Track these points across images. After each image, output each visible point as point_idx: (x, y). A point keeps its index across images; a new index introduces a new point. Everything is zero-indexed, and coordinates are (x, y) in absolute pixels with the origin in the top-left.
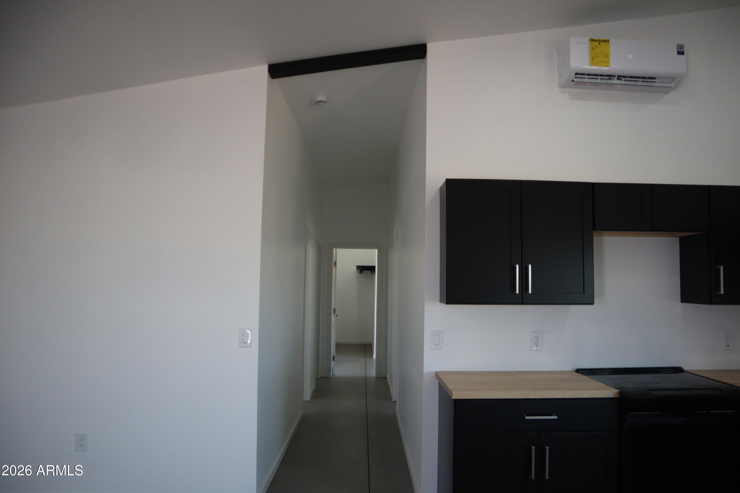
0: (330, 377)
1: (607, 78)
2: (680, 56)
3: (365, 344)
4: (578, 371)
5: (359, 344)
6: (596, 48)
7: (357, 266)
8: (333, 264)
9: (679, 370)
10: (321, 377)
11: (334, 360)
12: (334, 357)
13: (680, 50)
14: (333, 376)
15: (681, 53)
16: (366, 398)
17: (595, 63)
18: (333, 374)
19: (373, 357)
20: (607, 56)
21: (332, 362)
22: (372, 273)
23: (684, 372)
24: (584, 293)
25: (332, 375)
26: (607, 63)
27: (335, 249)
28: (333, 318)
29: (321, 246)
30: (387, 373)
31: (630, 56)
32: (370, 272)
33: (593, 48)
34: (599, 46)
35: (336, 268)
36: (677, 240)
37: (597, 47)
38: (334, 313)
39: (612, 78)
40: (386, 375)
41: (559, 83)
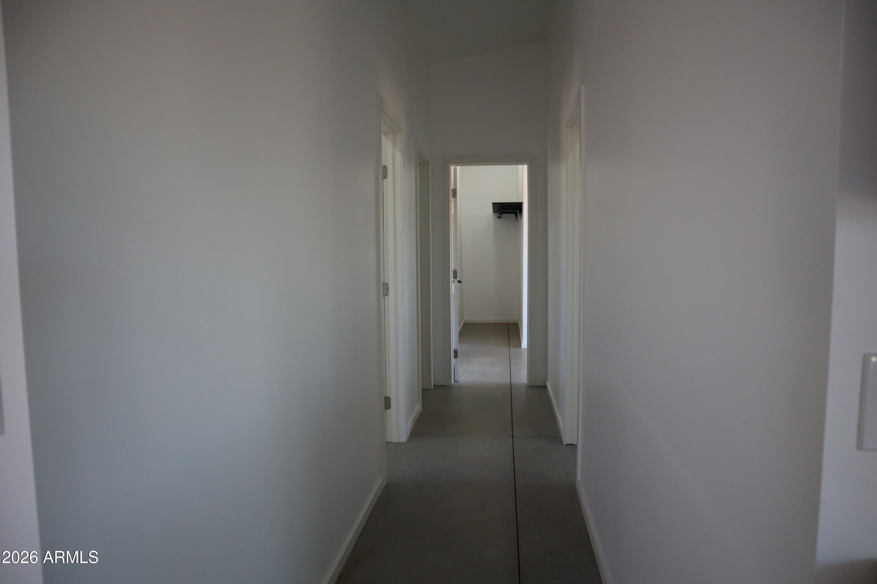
0: (451, 386)
3: (509, 323)
5: (499, 323)
7: (493, 203)
8: (451, 193)
10: (434, 386)
11: (456, 356)
12: (456, 352)
14: (455, 383)
16: (512, 436)
18: (455, 380)
19: (520, 346)
21: (453, 360)
22: (516, 217)
25: (453, 382)
27: (452, 167)
28: (453, 287)
29: (429, 162)
30: (546, 379)
32: (514, 215)
35: (456, 200)
38: (455, 277)
40: (546, 383)
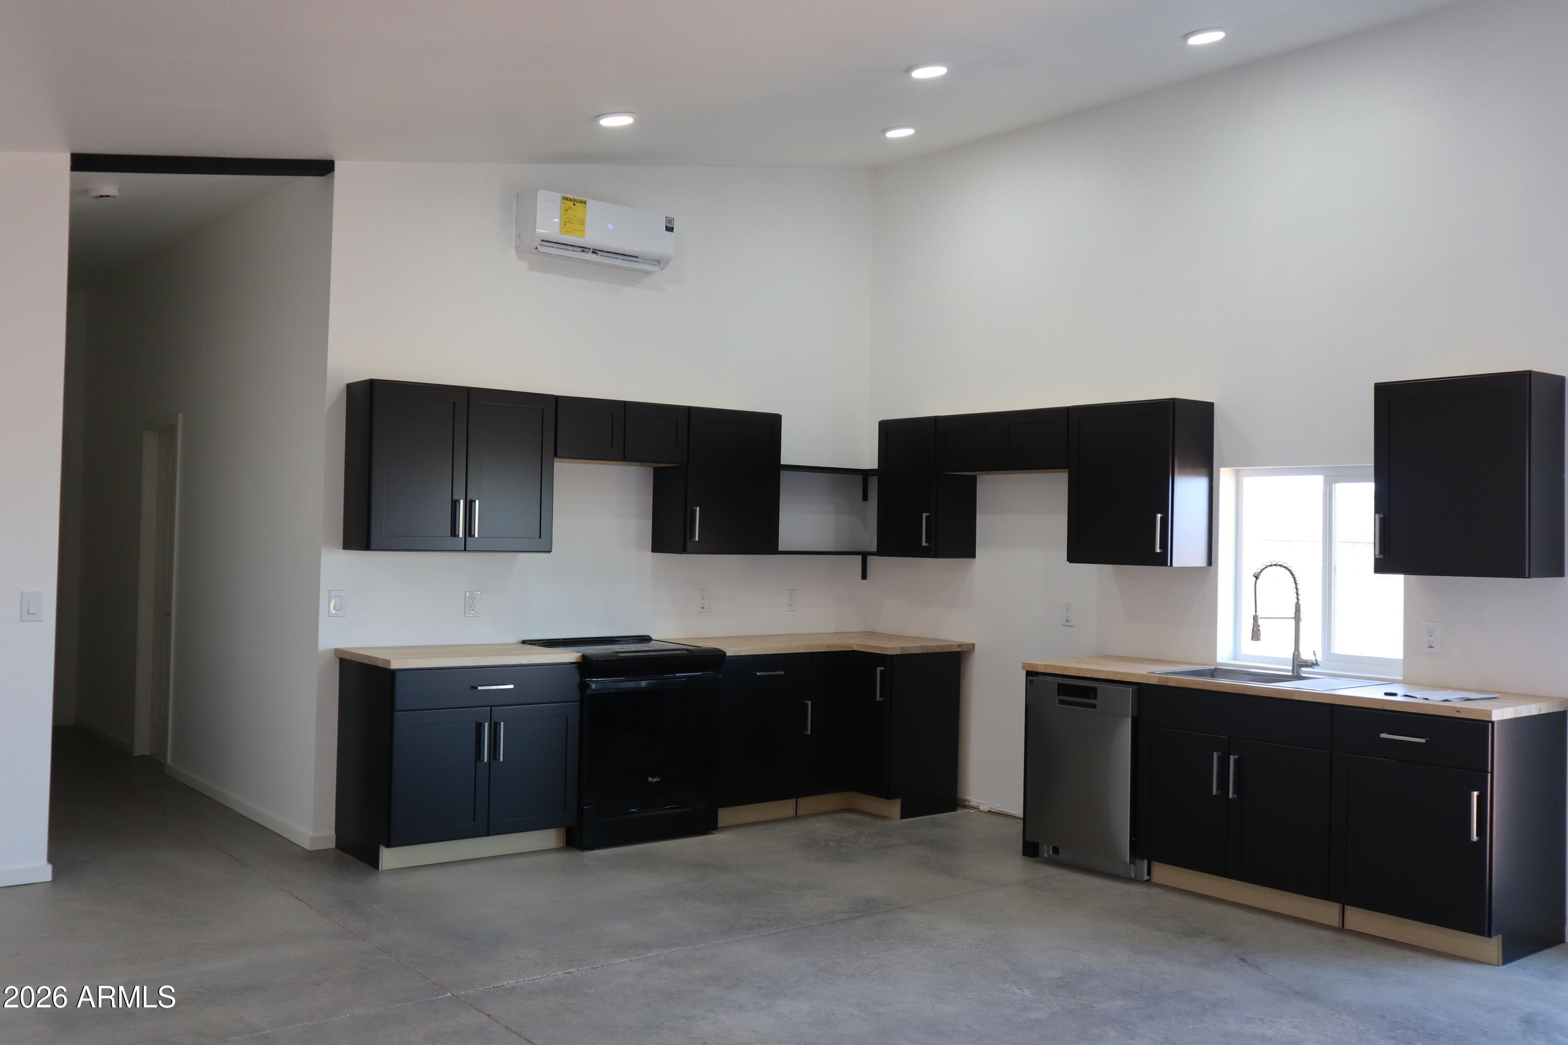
1: (580, 249)
2: (669, 233)
4: (524, 642)
6: (569, 210)
9: (646, 639)
13: (668, 225)
15: (670, 229)
17: (566, 231)
20: (582, 222)
23: (653, 642)
24: (540, 538)
26: (581, 232)
33: (566, 210)
34: (573, 207)
37: (570, 208)
39: (586, 250)
41: (516, 246)
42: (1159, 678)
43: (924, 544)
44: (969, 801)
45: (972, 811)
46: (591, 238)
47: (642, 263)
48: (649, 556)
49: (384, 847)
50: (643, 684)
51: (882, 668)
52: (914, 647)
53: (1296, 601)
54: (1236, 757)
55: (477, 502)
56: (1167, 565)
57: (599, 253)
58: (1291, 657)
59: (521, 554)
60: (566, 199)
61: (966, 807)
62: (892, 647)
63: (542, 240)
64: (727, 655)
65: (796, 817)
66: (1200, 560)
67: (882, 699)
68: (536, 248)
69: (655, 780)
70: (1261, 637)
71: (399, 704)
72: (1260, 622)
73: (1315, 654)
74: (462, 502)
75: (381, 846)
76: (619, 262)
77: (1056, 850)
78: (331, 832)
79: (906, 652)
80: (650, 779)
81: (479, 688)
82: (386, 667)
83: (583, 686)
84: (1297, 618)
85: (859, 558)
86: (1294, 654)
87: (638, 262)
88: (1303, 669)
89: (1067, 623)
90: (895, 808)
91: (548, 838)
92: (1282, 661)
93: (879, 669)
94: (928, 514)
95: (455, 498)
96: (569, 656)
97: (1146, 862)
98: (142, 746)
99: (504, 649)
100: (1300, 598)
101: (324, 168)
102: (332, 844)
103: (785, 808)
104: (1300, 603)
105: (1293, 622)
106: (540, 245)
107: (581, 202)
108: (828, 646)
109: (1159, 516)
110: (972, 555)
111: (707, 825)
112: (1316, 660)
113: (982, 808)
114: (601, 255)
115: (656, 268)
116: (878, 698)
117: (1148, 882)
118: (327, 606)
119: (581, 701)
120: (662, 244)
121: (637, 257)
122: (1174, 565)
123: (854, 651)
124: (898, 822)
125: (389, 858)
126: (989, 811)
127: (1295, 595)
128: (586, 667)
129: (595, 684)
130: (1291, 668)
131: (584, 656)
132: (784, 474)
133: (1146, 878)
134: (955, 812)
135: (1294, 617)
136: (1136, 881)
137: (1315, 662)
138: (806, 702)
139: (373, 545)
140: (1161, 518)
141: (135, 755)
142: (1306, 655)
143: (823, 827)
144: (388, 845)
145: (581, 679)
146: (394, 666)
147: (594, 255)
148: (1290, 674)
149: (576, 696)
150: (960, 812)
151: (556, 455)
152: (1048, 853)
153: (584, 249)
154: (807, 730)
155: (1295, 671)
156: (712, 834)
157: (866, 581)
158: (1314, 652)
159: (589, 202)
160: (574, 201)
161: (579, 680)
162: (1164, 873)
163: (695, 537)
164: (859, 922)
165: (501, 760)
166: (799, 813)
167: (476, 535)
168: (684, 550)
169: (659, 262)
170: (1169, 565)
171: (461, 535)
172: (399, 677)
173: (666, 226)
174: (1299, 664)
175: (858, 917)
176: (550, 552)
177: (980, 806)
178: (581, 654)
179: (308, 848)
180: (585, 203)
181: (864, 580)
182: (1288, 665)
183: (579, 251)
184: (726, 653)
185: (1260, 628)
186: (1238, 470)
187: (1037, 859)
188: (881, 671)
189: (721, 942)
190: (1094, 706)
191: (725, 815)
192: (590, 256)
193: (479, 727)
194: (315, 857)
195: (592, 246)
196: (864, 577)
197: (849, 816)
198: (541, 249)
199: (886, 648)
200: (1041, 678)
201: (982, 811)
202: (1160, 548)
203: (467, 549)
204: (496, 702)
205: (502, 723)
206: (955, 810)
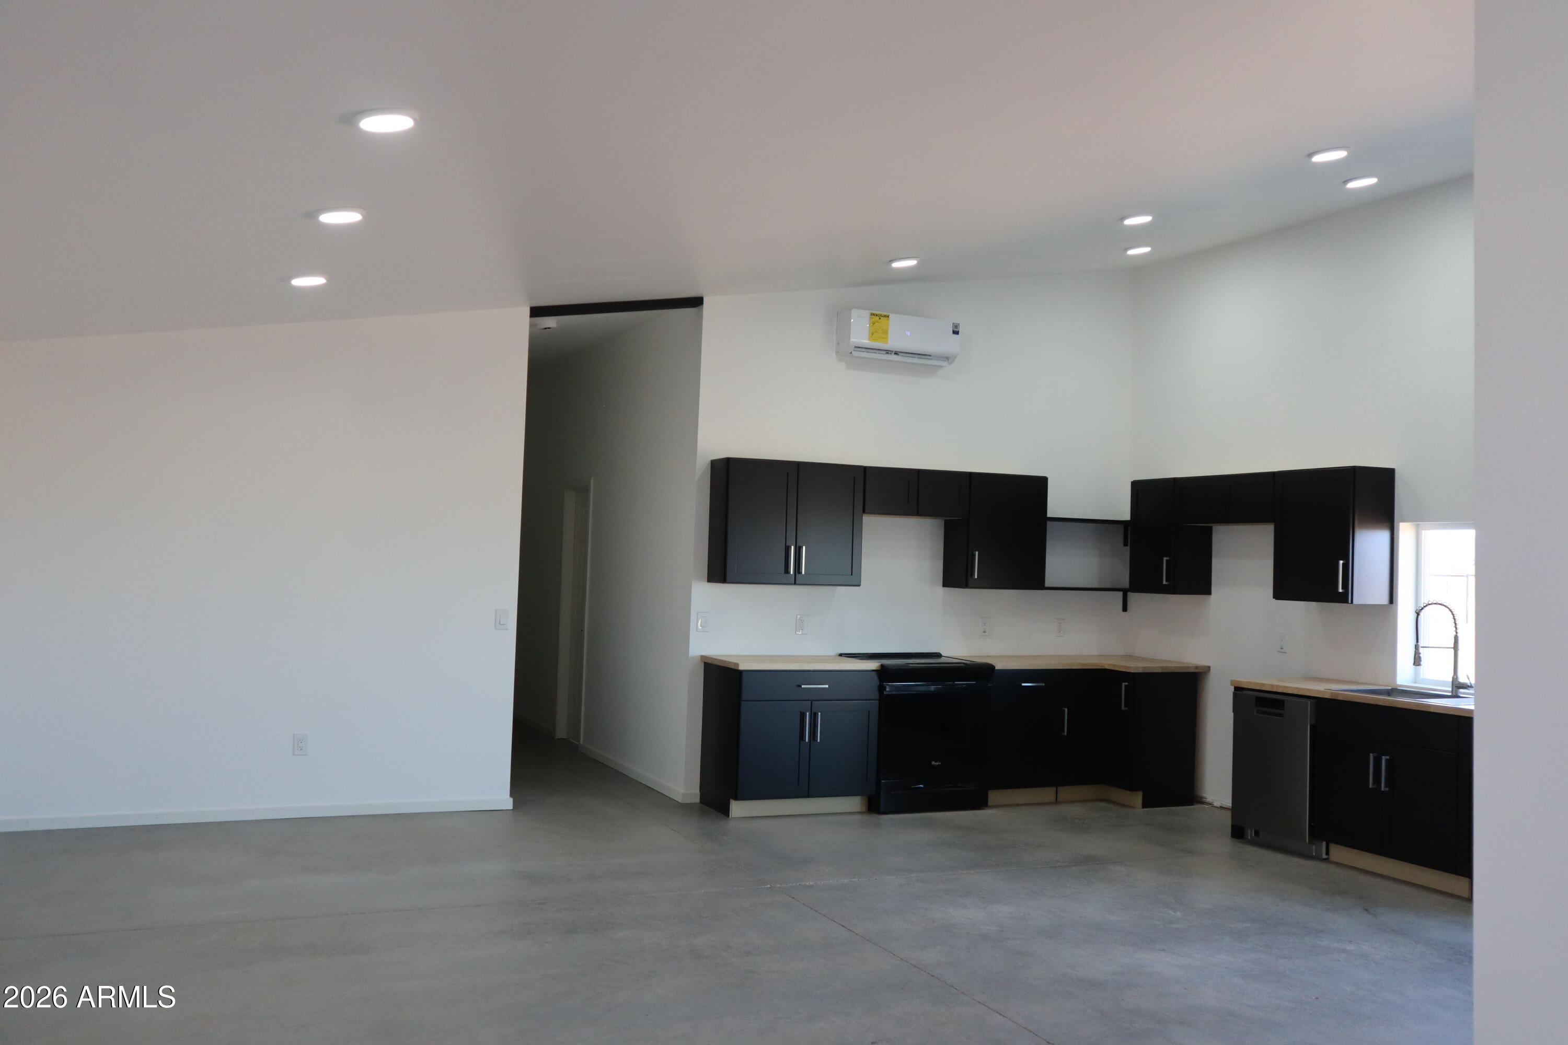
1: (885, 352)
2: (955, 336)
4: (841, 655)
6: (876, 323)
9: (938, 655)
13: (955, 330)
15: (956, 332)
17: (874, 340)
20: (886, 332)
23: (943, 658)
24: (852, 574)
26: (885, 339)
31: (908, 333)
33: (874, 324)
34: (879, 321)
36: (943, 521)
37: (877, 321)
39: (890, 352)
41: (835, 352)
42: (1332, 693)
43: (1164, 582)
44: (1206, 798)
45: (1207, 806)
46: (893, 342)
47: (934, 359)
48: (941, 591)
49: (733, 801)
50: (932, 688)
51: (1127, 684)
52: (1154, 667)
53: (1455, 633)
54: (1388, 757)
55: (804, 547)
56: (1348, 603)
57: (900, 354)
58: (1451, 680)
59: (839, 588)
60: (873, 314)
61: (1203, 803)
62: (1134, 667)
63: (856, 347)
64: (996, 668)
65: (1056, 802)
66: (1382, 598)
67: (1126, 709)
68: (851, 353)
69: (937, 764)
70: (1422, 663)
71: (745, 696)
72: (1421, 650)
73: (1468, 678)
74: (793, 547)
75: (731, 800)
76: (915, 360)
77: (1257, 833)
78: (697, 791)
79: (1147, 671)
80: (933, 763)
81: (803, 686)
82: (736, 668)
83: (881, 689)
84: (1456, 647)
85: (1120, 594)
86: (1453, 678)
87: (931, 359)
88: (1461, 690)
89: (1282, 651)
90: (1137, 799)
91: (853, 803)
92: (1443, 683)
93: (1124, 684)
94: (1168, 558)
95: (787, 544)
96: (873, 665)
97: (1324, 844)
98: (561, 732)
99: (826, 659)
100: (1458, 631)
101: (696, 302)
102: (697, 800)
103: (1047, 794)
104: (1458, 635)
105: (1452, 651)
106: (854, 350)
107: (885, 316)
108: (1084, 665)
109: (1341, 562)
110: (1208, 592)
111: (980, 802)
112: (1470, 683)
113: (1216, 804)
114: (902, 356)
115: (945, 364)
116: (1123, 708)
117: (1327, 860)
118: (696, 624)
119: (880, 700)
120: (950, 345)
121: (930, 356)
122: (1355, 602)
123: (1105, 670)
124: (1139, 810)
125: (738, 808)
126: (1221, 807)
127: (1455, 629)
128: (884, 674)
129: (889, 687)
130: (1450, 689)
131: (882, 666)
132: (1049, 524)
133: (1324, 856)
134: (1192, 807)
135: (1453, 646)
136: (1318, 858)
137: (1470, 685)
138: (1063, 709)
139: (728, 578)
140: (1343, 564)
141: (556, 738)
142: (1462, 679)
143: (1076, 810)
144: (736, 799)
145: (880, 683)
146: (741, 667)
147: (896, 356)
148: (1450, 694)
149: (876, 695)
150: (1197, 807)
151: (864, 512)
152: (1251, 836)
153: (888, 352)
154: (1064, 732)
155: (1454, 692)
156: (983, 809)
157: (1126, 613)
158: (1467, 676)
159: (891, 316)
160: (880, 316)
161: (879, 683)
162: (1339, 853)
163: (974, 575)
164: (1074, 868)
165: (819, 741)
166: (1060, 799)
167: (803, 573)
168: (966, 585)
169: (948, 358)
170: (1350, 602)
171: (792, 573)
172: (744, 675)
173: (953, 331)
174: (1457, 687)
175: (1075, 865)
176: (859, 585)
177: (1213, 802)
178: (880, 664)
179: (680, 802)
180: (888, 316)
181: (1124, 613)
182: (1448, 687)
183: (884, 354)
184: (994, 667)
185: (1421, 655)
186: (1418, 524)
187: (1242, 840)
188: (1126, 686)
189: (965, 872)
190: (1281, 715)
191: (994, 796)
192: (893, 357)
193: (803, 716)
194: (685, 808)
195: (894, 350)
196: (1125, 609)
197: (1103, 804)
198: (855, 354)
199: (1129, 667)
200: (1245, 692)
201: (1215, 807)
202: (1342, 589)
203: (796, 583)
204: (814, 699)
205: (819, 713)
206: (1192, 804)
